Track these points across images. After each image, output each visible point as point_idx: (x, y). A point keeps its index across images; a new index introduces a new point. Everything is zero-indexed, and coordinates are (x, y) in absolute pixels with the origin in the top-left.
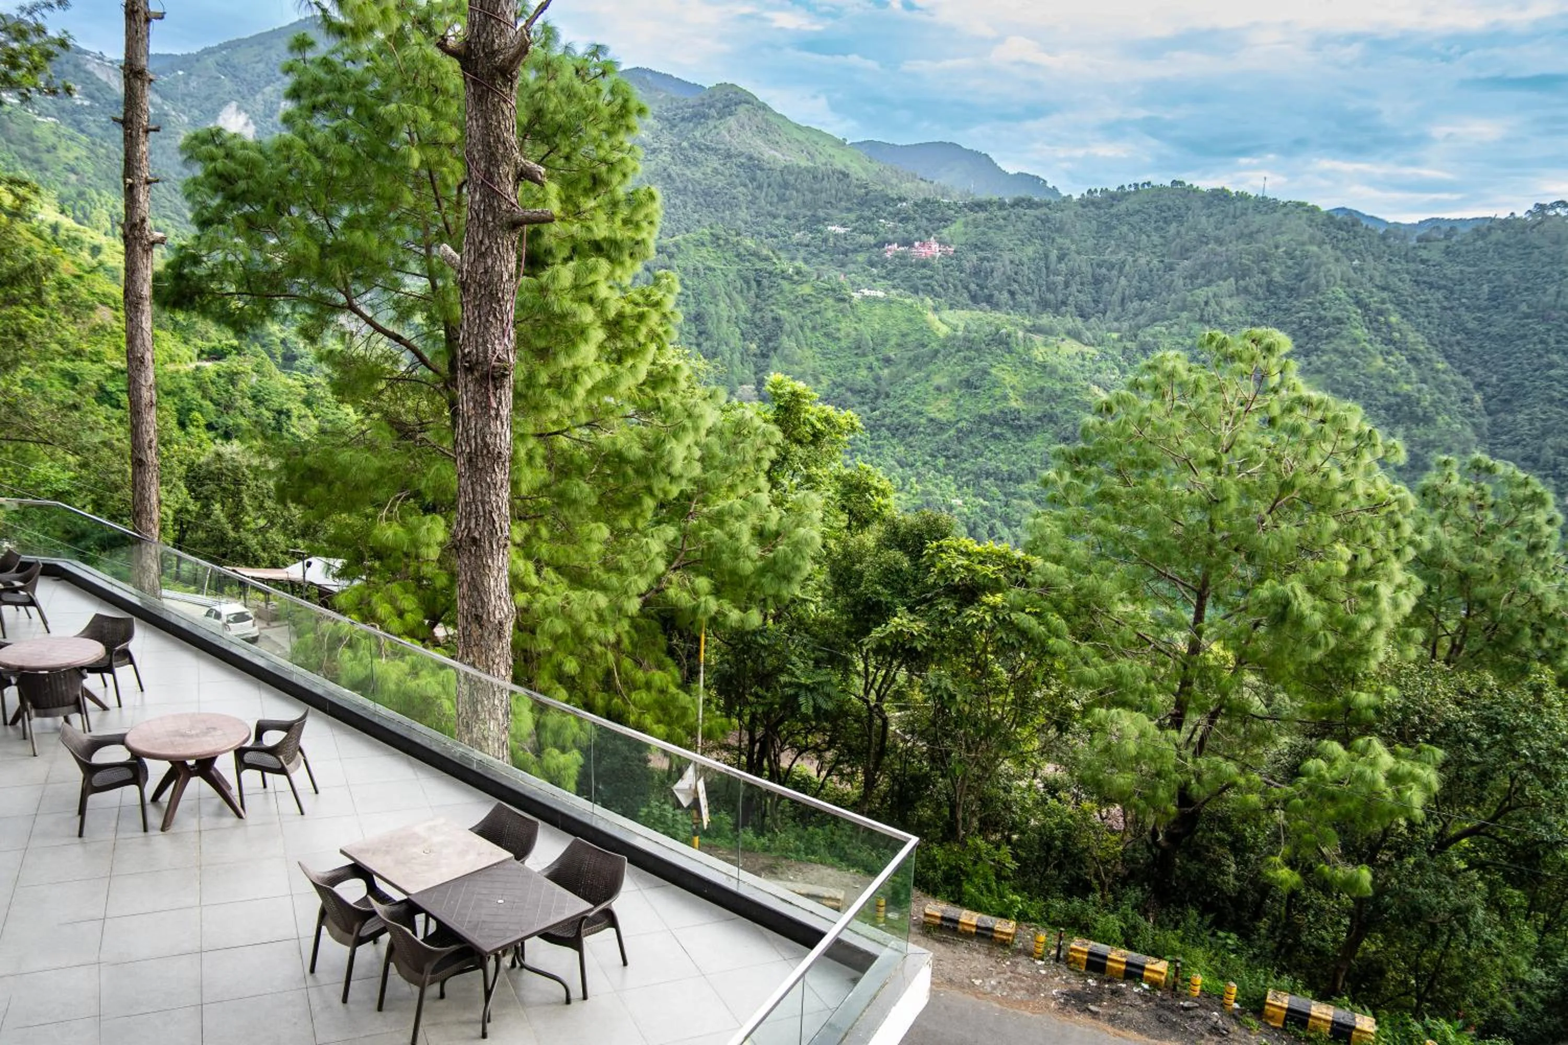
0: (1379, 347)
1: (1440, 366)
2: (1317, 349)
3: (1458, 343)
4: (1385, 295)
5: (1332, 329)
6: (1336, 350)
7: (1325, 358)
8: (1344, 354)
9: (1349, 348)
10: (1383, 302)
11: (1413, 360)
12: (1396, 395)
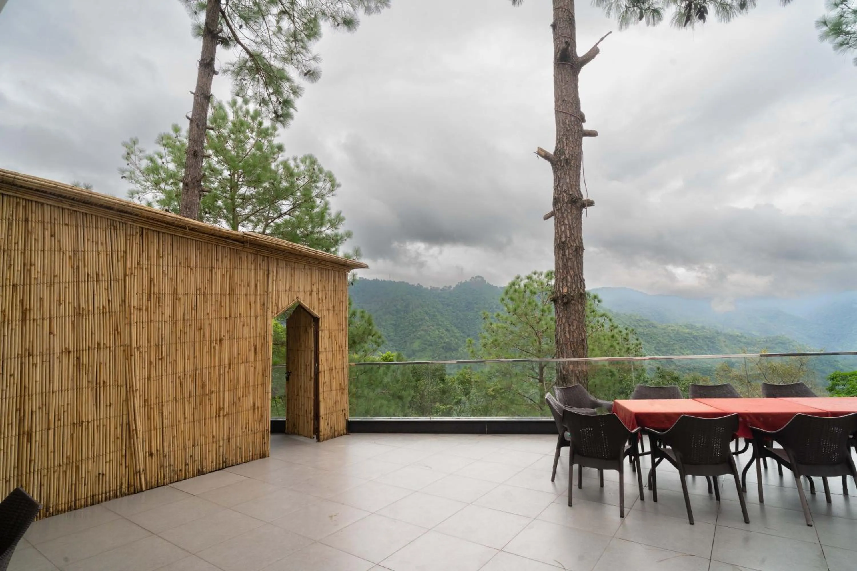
0: (436, 327)
1: (456, 331)
2: (416, 331)
3: (459, 323)
4: (434, 309)
5: (420, 323)
6: (422, 330)
7: (419, 333)
8: (425, 331)
9: (426, 328)
10: (434, 312)
11: (447, 330)
12: (444, 343)
